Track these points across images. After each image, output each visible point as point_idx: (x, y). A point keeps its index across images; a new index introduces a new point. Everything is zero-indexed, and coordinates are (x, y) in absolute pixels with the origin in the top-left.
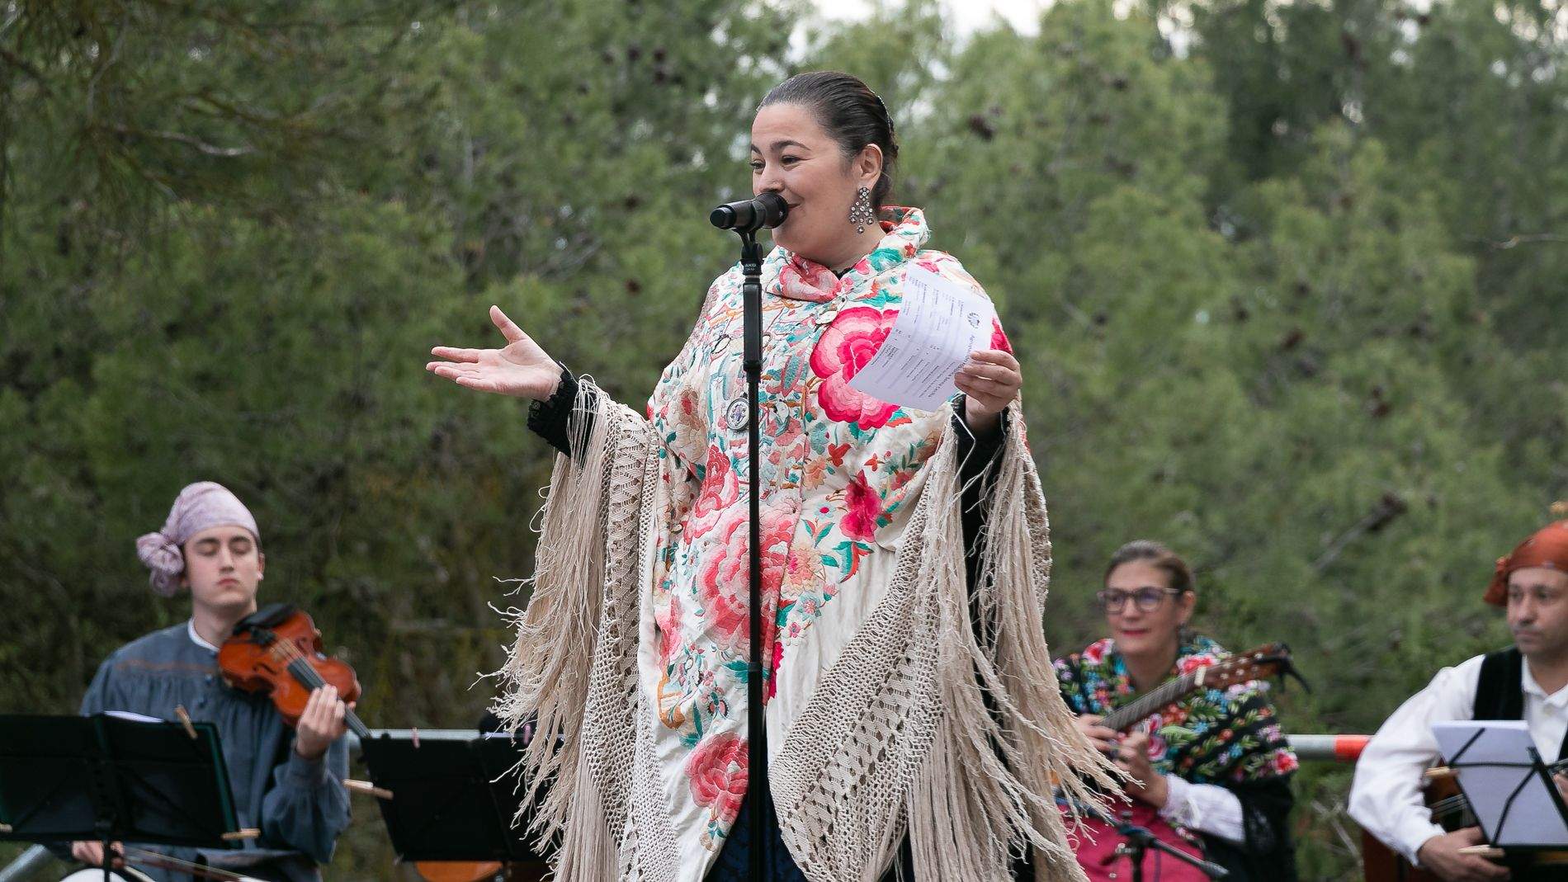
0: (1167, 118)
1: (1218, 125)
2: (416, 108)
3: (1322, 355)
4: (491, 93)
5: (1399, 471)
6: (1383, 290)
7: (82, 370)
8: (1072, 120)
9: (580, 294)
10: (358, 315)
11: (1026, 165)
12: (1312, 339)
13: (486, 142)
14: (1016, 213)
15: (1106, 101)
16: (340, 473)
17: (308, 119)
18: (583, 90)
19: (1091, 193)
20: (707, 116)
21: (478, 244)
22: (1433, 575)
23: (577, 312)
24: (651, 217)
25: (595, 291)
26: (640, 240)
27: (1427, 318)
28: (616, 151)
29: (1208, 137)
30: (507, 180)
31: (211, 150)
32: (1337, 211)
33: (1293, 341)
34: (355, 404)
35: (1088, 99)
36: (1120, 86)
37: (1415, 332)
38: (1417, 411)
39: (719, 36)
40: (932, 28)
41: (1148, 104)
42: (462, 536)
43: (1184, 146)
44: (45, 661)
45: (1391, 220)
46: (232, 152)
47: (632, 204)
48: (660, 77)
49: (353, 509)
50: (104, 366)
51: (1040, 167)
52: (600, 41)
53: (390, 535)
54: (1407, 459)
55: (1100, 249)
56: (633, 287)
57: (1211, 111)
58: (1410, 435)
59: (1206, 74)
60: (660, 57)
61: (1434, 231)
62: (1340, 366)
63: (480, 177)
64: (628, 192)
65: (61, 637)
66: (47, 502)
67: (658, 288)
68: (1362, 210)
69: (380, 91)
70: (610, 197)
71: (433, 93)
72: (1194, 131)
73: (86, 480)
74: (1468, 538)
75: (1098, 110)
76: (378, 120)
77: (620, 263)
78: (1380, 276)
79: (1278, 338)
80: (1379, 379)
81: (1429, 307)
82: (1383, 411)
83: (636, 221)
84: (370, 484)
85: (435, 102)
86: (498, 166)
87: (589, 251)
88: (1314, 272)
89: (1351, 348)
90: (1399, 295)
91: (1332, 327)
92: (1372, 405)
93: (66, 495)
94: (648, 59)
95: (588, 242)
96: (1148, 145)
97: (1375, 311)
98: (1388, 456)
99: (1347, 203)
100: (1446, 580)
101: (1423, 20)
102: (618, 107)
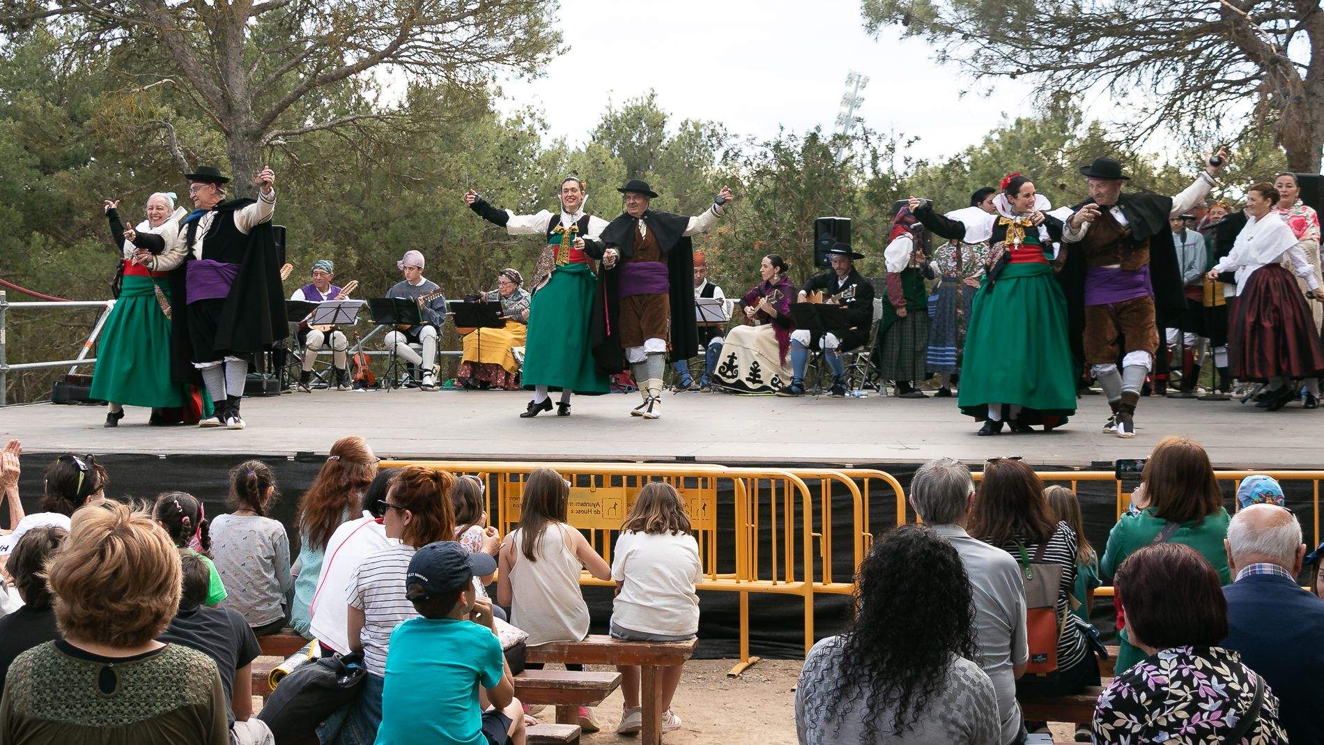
0: (614, 170)
1: (625, 171)
2: (457, 170)
7: (386, 225)
8: (594, 170)
10: (445, 213)
13: (471, 177)
15: (601, 166)
16: (441, 246)
17: (433, 173)
18: (492, 165)
19: (598, 186)
20: (518, 170)
24: (506, 192)
26: (504, 197)
28: (499, 178)
34: (444, 232)
35: (596, 166)
36: (604, 163)
39: (520, 153)
40: (565, 151)
41: (610, 167)
43: (618, 175)
44: (380, 286)
47: (502, 189)
48: (507, 162)
49: (444, 254)
50: (391, 224)
52: (495, 154)
57: (624, 169)
59: (621, 160)
60: (507, 158)
65: (383, 281)
66: (380, 253)
69: (450, 166)
72: (620, 173)
73: (388, 248)
75: (599, 168)
76: (450, 173)
83: (503, 192)
84: (447, 248)
93: (384, 252)
94: (504, 158)
101: (666, 149)
102: (499, 169)
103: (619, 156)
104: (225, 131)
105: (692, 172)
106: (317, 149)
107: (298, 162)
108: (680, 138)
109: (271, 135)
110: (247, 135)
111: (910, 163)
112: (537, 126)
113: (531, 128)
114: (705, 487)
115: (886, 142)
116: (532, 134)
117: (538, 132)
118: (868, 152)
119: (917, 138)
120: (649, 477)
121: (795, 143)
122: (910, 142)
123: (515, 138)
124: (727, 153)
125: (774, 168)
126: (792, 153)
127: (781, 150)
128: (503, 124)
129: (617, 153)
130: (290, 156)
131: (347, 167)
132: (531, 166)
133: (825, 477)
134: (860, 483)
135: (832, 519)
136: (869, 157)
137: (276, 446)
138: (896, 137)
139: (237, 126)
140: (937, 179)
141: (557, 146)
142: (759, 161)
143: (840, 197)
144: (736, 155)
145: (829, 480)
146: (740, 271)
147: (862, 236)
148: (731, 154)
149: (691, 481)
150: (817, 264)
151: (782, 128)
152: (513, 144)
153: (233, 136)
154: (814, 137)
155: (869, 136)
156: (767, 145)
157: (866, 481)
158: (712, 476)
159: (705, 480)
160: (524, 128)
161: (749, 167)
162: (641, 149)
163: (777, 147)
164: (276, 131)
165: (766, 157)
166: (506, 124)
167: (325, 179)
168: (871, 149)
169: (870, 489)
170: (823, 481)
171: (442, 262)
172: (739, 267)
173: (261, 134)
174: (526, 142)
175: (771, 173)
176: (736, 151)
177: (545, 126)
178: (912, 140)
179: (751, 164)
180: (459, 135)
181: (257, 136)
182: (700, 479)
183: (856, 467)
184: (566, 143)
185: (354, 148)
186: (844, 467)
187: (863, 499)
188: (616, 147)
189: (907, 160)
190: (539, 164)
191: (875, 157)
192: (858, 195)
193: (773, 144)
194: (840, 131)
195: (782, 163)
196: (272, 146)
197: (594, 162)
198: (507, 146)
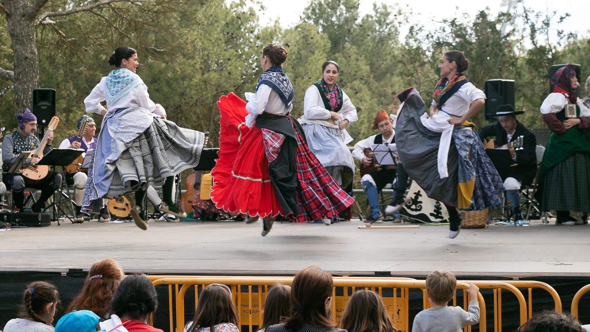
0: (320, 44)
1: (329, 45)
2: (193, 42)
3: (346, 83)
4: (205, 41)
5: (360, 103)
6: (356, 72)
8: (304, 44)
9: (221, 75)
10: (183, 79)
11: (296, 52)
12: (344, 81)
13: (204, 49)
14: (294, 60)
15: (310, 41)
16: (180, 106)
17: (174, 45)
18: (221, 40)
19: (307, 57)
20: (241, 44)
21: (203, 66)
22: (366, 120)
23: (220, 78)
24: (233, 61)
25: (223, 74)
26: (230, 66)
27: (364, 76)
28: (225, 50)
29: (327, 47)
30: (208, 55)
31: (158, 50)
32: (348, 59)
33: (341, 81)
34: (182, 94)
35: (307, 40)
36: (312, 38)
37: (362, 79)
38: (363, 92)
39: (242, 30)
41: (317, 41)
42: (200, 116)
43: (323, 48)
45: (357, 60)
46: (162, 50)
47: (229, 59)
48: (232, 37)
49: (182, 112)
51: (298, 52)
52: (223, 31)
53: (189, 117)
54: (361, 101)
55: (310, 66)
56: (230, 73)
57: (328, 42)
58: (362, 97)
59: (326, 36)
60: (232, 34)
61: (364, 62)
62: (349, 84)
63: (203, 55)
64: (228, 57)
67: (234, 73)
68: (352, 58)
69: (187, 39)
70: (225, 58)
71: (195, 39)
72: (325, 46)
74: (372, 114)
75: (308, 42)
76: (187, 44)
77: (226, 69)
78: (356, 69)
79: (339, 80)
80: (356, 87)
81: (364, 75)
82: (357, 93)
83: (230, 62)
84: (184, 108)
85: (197, 40)
86: (206, 53)
87: (222, 67)
88: (344, 69)
89: (351, 82)
90: (359, 73)
91: (347, 78)
92: (355, 92)
94: (230, 34)
95: (221, 66)
96: (317, 48)
97: (355, 75)
98: (358, 100)
99: (350, 57)
100: (368, 121)
102: (226, 42)
103: (323, 33)
104: (6, 12)
105: (382, 45)
106: (79, 26)
107: (64, 38)
109: (43, 16)
110: (24, 16)
111: (562, 35)
112: (256, 8)
113: (251, 9)
114: (399, 296)
115: (543, 18)
116: (252, 14)
117: (257, 13)
118: (528, 26)
119: (567, 15)
120: (353, 288)
121: (468, 20)
122: (562, 18)
123: (239, 18)
124: (412, 28)
125: (450, 40)
126: (465, 28)
127: (456, 26)
128: (228, 7)
129: (321, 30)
130: (58, 33)
131: (104, 41)
132: (252, 40)
133: (496, 287)
134: (524, 291)
135: (503, 322)
136: (529, 31)
137: (52, 264)
138: (550, 14)
139: (16, 9)
140: (585, 48)
142: (439, 35)
143: (504, 63)
144: (420, 29)
145: (499, 289)
147: (524, 95)
148: (416, 28)
149: (387, 291)
150: (487, 118)
151: (457, 8)
152: (237, 22)
153: (13, 17)
154: (483, 15)
155: (529, 14)
156: (445, 21)
157: (530, 290)
158: (405, 286)
159: (399, 290)
160: (246, 9)
161: (431, 39)
162: (340, 26)
163: (453, 23)
164: (47, 13)
165: (444, 31)
166: (231, 5)
167: (86, 50)
168: (530, 24)
169: (533, 297)
170: (495, 290)
171: (181, 119)
173: (35, 15)
174: (247, 20)
175: (449, 44)
176: (420, 26)
177: (262, 7)
178: (564, 16)
179: (432, 37)
180: (194, 14)
181: (32, 17)
182: (395, 289)
183: (521, 279)
184: (280, 22)
185: (110, 25)
186: (511, 279)
187: (527, 305)
188: (320, 25)
189: (560, 33)
190: (258, 38)
191: (533, 31)
192: (519, 62)
193: (450, 21)
194: (505, 10)
195: (458, 36)
196: (44, 25)
197: (303, 37)
198: (232, 24)
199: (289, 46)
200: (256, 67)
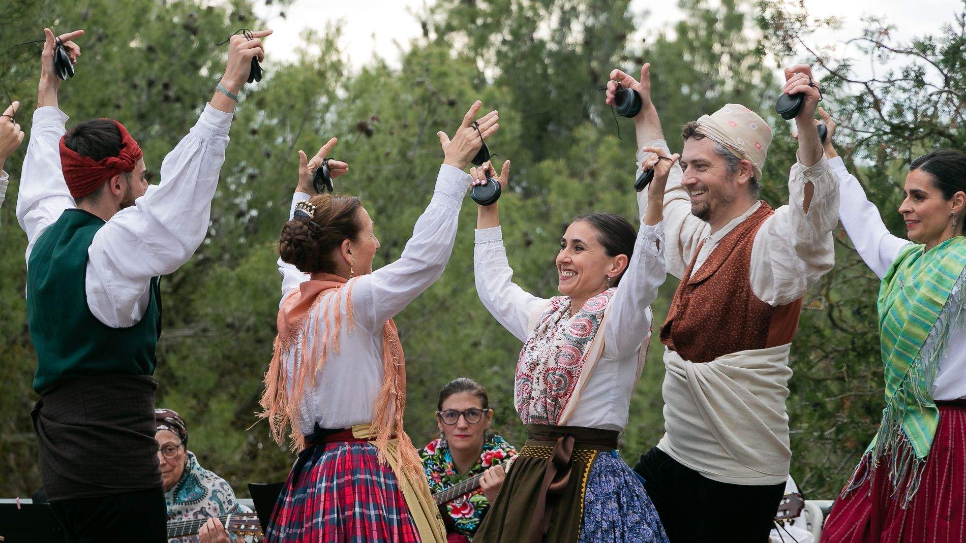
1: (514, 128)
8: (422, 124)
14: (388, 181)
15: (443, 113)
18: (118, 107)
29: (508, 135)
32: (587, 179)
35: (433, 112)
36: (452, 104)
39: (204, 72)
40: (337, 68)
48: (167, 98)
51: (403, 154)
52: (129, 75)
57: (511, 120)
60: (166, 86)
68: (604, 179)
99: (594, 174)
101: (639, 61)
103: (499, 83)
108: (682, 29)
116: (242, 16)
123: (190, 28)
129: (491, 73)
141: (315, 51)
142: (902, 96)
146: (843, 418)
156: (923, 48)
161: (872, 113)
162: (565, 59)
163: (954, 55)
165: (920, 83)
172: (840, 407)
175: (936, 131)
176: (832, 66)
179: (877, 105)
184: (340, 43)
188: (491, 54)
190: (261, 104)
193: (940, 46)
197: (425, 100)
198: (167, 50)
199: (369, 133)
200: (251, 205)
